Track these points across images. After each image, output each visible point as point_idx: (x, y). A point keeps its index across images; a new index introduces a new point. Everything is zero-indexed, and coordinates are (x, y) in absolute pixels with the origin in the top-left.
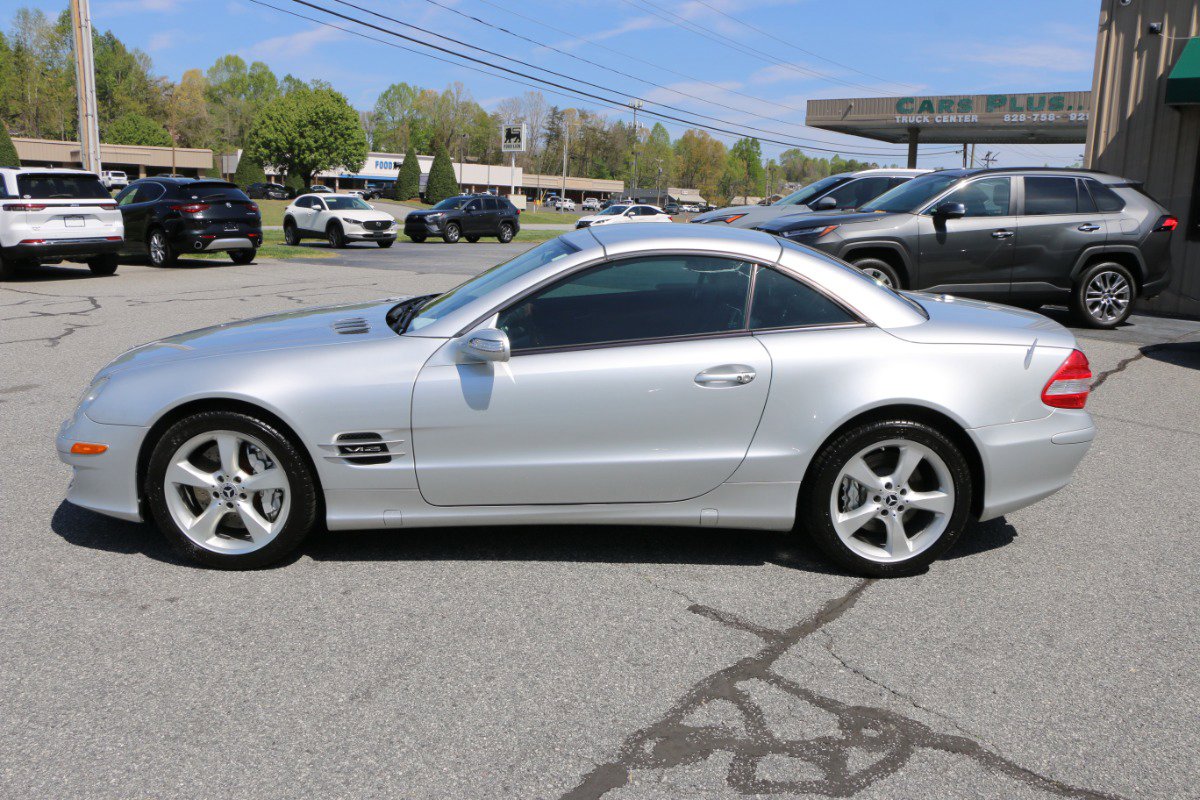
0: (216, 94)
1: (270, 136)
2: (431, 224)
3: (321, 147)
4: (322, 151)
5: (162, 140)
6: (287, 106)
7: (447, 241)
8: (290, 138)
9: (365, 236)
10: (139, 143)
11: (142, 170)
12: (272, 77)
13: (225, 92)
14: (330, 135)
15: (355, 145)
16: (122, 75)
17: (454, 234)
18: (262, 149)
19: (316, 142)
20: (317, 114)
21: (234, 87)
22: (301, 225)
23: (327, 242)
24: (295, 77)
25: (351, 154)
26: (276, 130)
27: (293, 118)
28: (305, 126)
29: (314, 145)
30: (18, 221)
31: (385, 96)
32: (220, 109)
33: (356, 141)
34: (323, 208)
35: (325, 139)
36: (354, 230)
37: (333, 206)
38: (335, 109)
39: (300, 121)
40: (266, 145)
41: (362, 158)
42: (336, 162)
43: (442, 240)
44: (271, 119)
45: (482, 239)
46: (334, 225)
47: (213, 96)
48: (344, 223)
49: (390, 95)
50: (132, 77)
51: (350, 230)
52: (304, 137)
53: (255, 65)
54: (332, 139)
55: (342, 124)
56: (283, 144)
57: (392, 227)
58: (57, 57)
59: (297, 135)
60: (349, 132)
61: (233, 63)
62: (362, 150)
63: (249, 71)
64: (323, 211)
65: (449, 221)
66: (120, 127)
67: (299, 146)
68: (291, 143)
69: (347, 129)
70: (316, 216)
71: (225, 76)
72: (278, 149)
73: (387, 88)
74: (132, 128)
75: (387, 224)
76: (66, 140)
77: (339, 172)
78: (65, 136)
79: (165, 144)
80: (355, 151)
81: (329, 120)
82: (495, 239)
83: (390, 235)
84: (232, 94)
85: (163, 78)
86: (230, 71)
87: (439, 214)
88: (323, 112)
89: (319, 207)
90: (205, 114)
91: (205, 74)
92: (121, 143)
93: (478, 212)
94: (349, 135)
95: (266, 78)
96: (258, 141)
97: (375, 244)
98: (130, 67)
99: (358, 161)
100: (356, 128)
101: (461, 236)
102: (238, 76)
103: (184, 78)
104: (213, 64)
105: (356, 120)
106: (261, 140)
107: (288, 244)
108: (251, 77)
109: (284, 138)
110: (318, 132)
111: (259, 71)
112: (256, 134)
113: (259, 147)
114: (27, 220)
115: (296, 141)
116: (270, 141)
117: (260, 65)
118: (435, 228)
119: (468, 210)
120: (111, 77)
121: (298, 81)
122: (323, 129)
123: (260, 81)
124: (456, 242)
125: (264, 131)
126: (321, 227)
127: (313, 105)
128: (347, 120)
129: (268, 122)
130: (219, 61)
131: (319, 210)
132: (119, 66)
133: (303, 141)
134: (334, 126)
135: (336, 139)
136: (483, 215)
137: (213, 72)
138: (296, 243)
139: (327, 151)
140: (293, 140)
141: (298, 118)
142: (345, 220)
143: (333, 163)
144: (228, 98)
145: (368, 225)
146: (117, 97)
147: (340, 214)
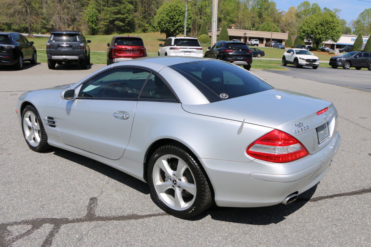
0: (299, 15)
1: (306, 29)
2: (339, 62)
3: (323, 33)
4: (323, 34)
5: (276, 30)
6: (313, 18)
7: (344, 68)
8: (312, 30)
9: (306, 64)
10: (268, 31)
11: (264, 39)
12: (319, 9)
13: (302, 14)
14: (327, 29)
15: (336, 32)
16: (266, 9)
17: (347, 66)
18: (302, 33)
19: (321, 31)
20: (323, 21)
21: (306, 12)
22: (287, 59)
23: (293, 65)
24: (327, 8)
25: (334, 36)
26: (308, 27)
27: (314, 23)
28: (318, 25)
29: (320, 32)
30: (172, 52)
31: (362, 14)
32: (300, 20)
33: (337, 31)
34: (294, 53)
35: (325, 30)
36: (302, 62)
37: (297, 53)
38: (330, 19)
39: (317, 24)
40: (304, 32)
41: (338, 37)
42: (328, 38)
43: (342, 68)
44: (307, 23)
45: (362, 69)
46: (296, 59)
47: (298, 16)
48: (299, 59)
49: (364, 13)
50: (269, 10)
51: (301, 62)
52: (317, 29)
53: (313, 4)
54: (328, 30)
55: (332, 24)
56: (310, 32)
57: (317, 62)
58: (248, 4)
59: (315, 29)
60: (335, 27)
61: (306, 4)
62: (339, 34)
63: (311, 7)
64: (294, 55)
65: (346, 61)
66: (263, 26)
67: (315, 32)
68: (312, 31)
69: (334, 26)
70: (291, 56)
71: (303, 9)
72: (308, 33)
73: (363, 11)
74: (267, 26)
75: (315, 61)
76: (248, 30)
77: (330, 42)
78: (248, 28)
79: (276, 31)
80: (336, 35)
81: (327, 23)
82: (367, 69)
83: (316, 64)
84: (305, 14)
85: (279, 10)
86: (304, 7)
87: (342, 58)
88: (325, 20)
89: (292, 53)
90: (295, 22)
91: (296, 8)
92: (263, 31)
93: (360, 58)
94: (334, 29)
95: (317, 9)
96: (301, 30)
97: (311, 67)
98: (269, 6)
99: (337, 38)
100: (338, 26)
101: (351, 66)
102: (307, 8)
103: (289, 10)
104: (299, 4)
105: (338, 23)
106: (302, 30)
107: (283, 65)
108: (312, 8)
109: (310, 29)
110: (323, 28)
111: (315, 6)
112: (301, 28)
113: (301, 33)
114: (174, 52)
115: (314, 31)
116: (305, 31)
117: (316, 4)
118: (340, 63)
119: (355, 57)
120: (263, 10)
121: (329, 9)
122: (325, 27)
123: (315, 9)
124: (348, 69)
125: (304, 27)
126: (292, 60)
127: (323, 18)
128: (334, 23)
129: (306, 24)
130: (301, 4)
131: (293, 54)
132: (266, 6)
133: (317, 31)
134: (329, 25)
135: (329, 30)
136: (362, 59)
137: (299, 7)
138: (285, 65)
139: (325, 34)
140: (313, 30)
141: (316, 23)
142: (300, 58)
143: (327, 39)
144: (303, 16)
145: (307, 60)
146: (264, 16)
147: (298, 56)
